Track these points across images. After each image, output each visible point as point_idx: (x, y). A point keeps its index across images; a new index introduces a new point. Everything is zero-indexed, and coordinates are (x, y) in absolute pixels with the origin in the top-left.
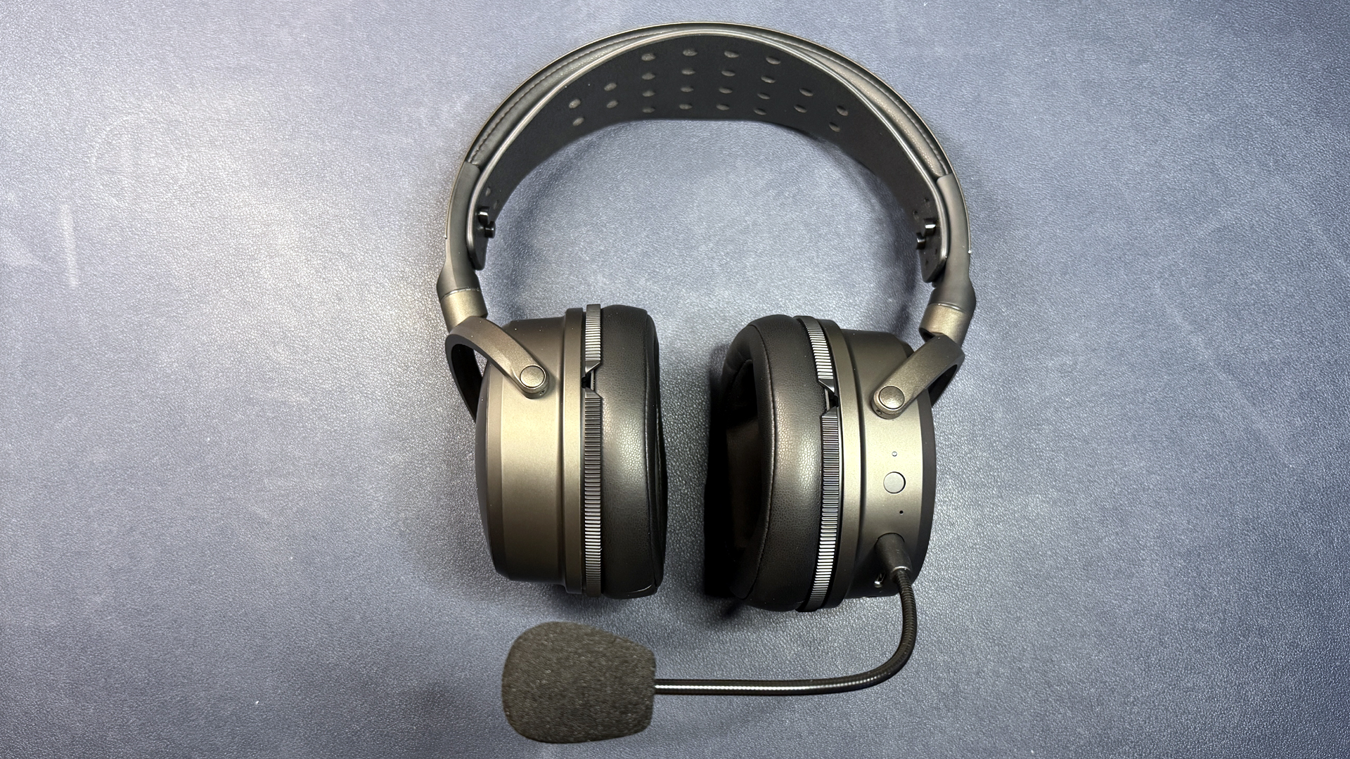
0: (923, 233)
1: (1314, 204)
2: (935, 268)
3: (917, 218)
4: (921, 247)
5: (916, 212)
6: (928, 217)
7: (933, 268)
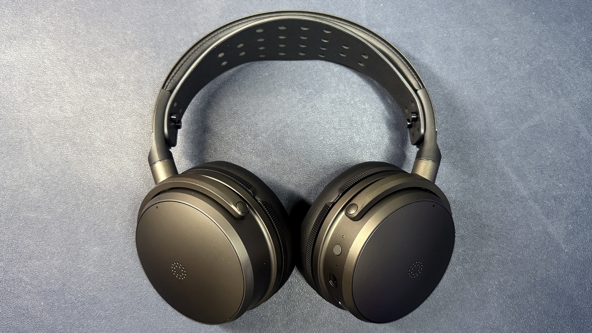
0: (411, 120)
1: (581, 113)
2: (418, 139)
3: (406, 111)
4: (410, 127)
5: (406, 108)
6: (413, 111)
7: (417, 139)
